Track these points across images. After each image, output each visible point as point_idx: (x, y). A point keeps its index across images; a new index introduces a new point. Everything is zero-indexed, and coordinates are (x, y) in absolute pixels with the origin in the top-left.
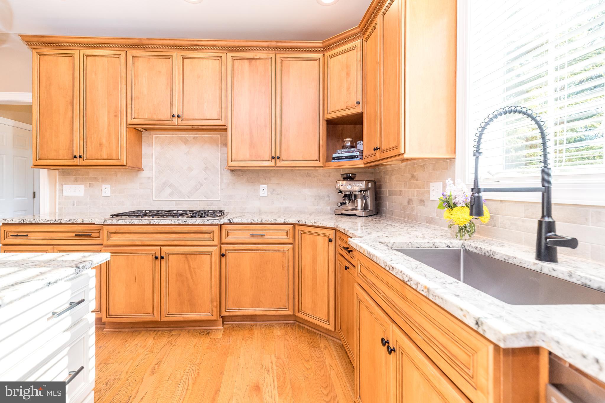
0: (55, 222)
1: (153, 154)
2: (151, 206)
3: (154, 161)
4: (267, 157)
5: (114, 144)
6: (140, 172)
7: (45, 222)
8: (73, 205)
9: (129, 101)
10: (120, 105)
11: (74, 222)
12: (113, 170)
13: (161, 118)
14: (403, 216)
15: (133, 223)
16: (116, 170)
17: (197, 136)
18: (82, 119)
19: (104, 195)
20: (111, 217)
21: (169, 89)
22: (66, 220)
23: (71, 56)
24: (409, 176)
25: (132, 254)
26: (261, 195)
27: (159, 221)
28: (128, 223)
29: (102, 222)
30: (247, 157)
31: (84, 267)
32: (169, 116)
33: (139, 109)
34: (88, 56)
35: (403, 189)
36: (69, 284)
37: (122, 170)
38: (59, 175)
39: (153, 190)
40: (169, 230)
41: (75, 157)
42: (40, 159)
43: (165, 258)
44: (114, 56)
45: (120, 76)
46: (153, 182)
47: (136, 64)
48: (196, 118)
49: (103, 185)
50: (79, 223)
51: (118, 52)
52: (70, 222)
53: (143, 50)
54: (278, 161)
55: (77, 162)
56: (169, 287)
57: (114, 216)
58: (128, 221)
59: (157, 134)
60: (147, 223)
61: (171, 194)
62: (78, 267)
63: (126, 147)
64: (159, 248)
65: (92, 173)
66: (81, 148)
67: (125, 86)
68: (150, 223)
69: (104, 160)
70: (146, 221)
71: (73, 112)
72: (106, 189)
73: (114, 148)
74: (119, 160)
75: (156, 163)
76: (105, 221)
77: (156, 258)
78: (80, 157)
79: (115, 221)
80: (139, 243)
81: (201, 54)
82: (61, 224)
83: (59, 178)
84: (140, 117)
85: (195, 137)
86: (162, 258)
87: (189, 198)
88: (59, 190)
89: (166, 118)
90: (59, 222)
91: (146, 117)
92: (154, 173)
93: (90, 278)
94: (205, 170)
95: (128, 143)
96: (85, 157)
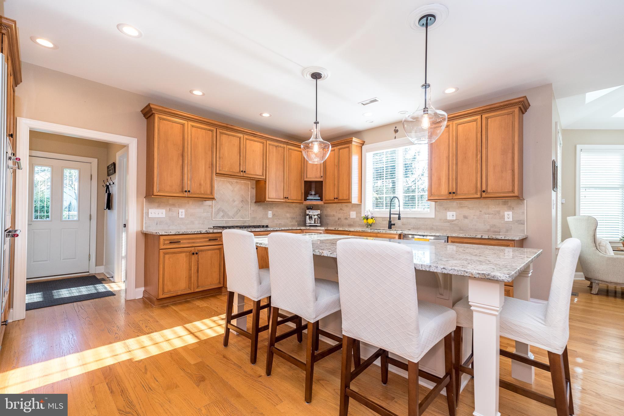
4: (282, 197)
5: (208, 184)
8: (157, 224)
10: (213, 161)
11: (208, 232)
12: (186, 199)
13: (235, 171)
14: (335, 225)
16: (188, 200)
17: (238, 181)
18: (189, 166)
19: (180, 217)
21: (239, 155)
23: (182, 124)
24: (339, 209)
26: (269, 217)
30: (274, 197)
33: (223, 165)
34: (193, 126)
35: (335, 214)
37: (193, 200)
38: (146, 202)
39: (212, 213)
41: (186, 191)
42: (159, 191)
44: (210, 130)
45: (213, 143)
46: (212, 208)
47: (222, 137)
48: (252, 173)
49: (179, 209)
51: (212, 129)
53: (226, 130)
54: (287, 199)
61: (223, 216)
65: (171, 200)
66: (188, 185)
67: (216, 149)
69: (203, 194)
71: (183, 161)
72: (182, 212)
74: (212, 195)
78: (189, 191)
81: (255, 139)
82: (201, 233)
83: (145, 206)
84: (223, 170)
85: (236, 182)
87: (233, 218)
88: (146, 213)
89: (237, 172)
91: (227, 170)
92: (213, 203)
94: (242, 202)
96: (191, 191)
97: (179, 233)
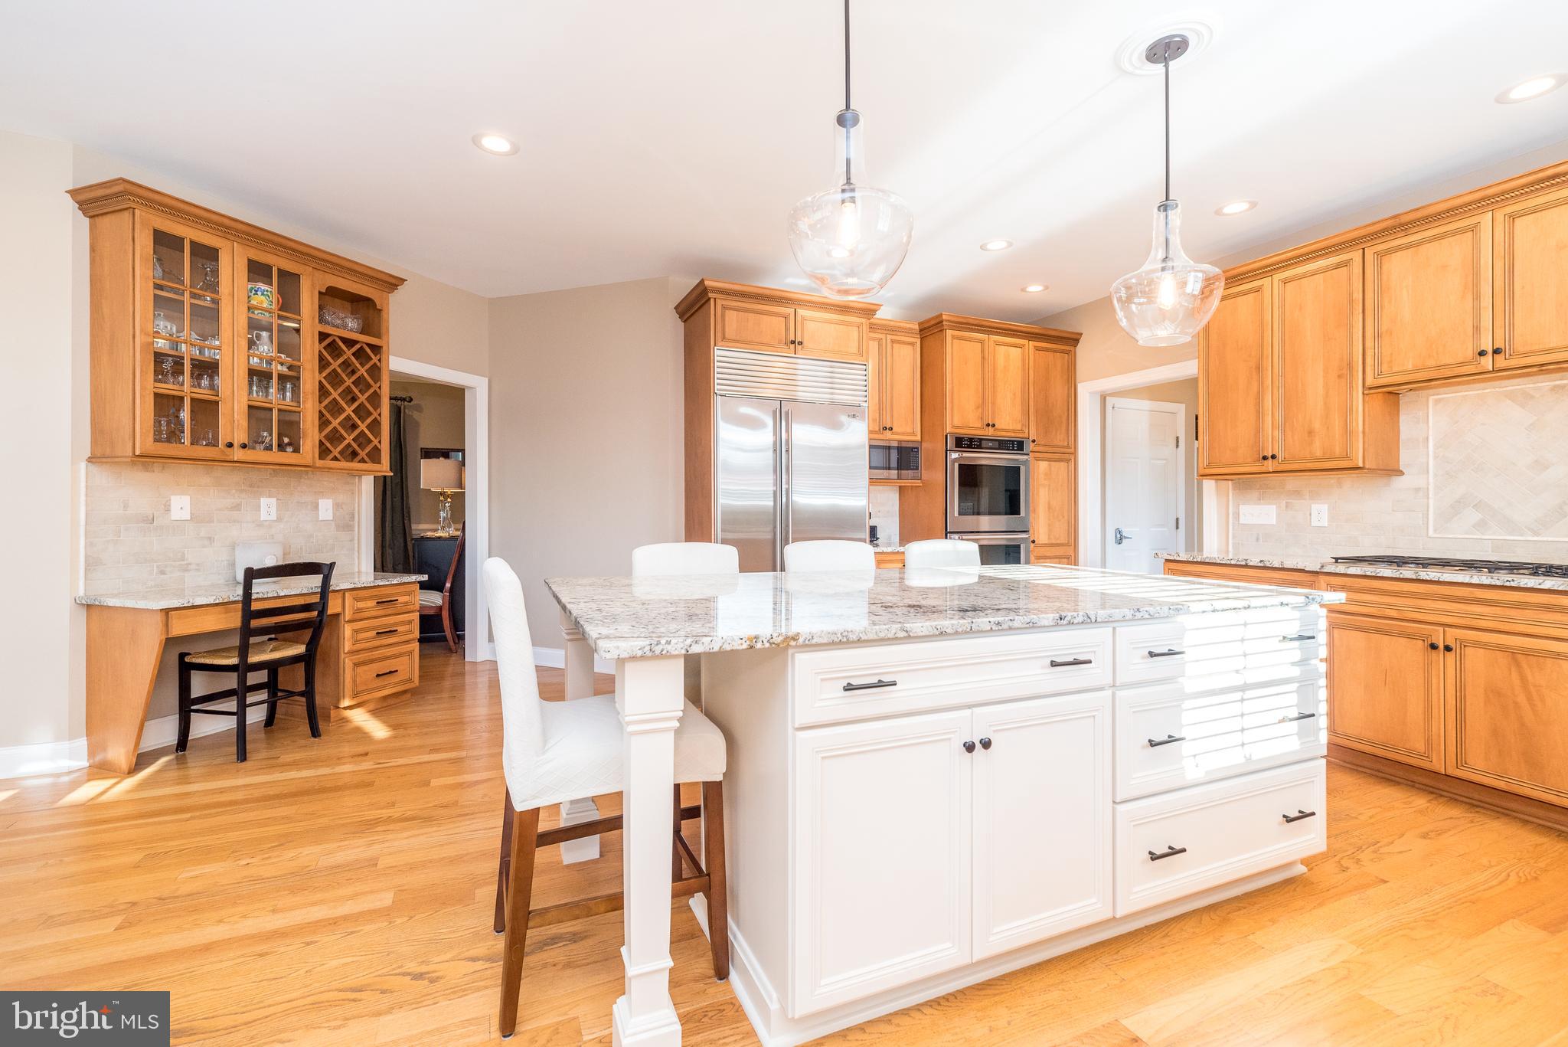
0: (1238, 563)
1: (1427, 438)
2: (1424, 549)
3: (1431, 453)
5: (1337, 428)
6: (1394, 478)
7: (1224, 562)
8: (1258, 540)
9: (1369, 343)
10: (1351, 354)
11: (1268, 564)
12: (1333, 476)
13: (1449, 363)
15: (1378, 575)
16: (1340, 476)
18: (1276, 391)
19: (1315, 523)
20: (1334, 560)
21: (1470, 297)
22: (1254, 561)
23: (1258, 290)
25: (1377, 631)
27: (1439, 575)
28: (1368, 574)
29: (1317, 568)
31: (1313, 599)
32: (1469, 352)
33: (1392, 354)
34: (1285, 282)
36: (1297, 614)
37: (1354, 475)
38: (1234, 489)
39: (1428, 515)
40: (1468, 596)
41: (1265, 458)
42: (1209, 465)
43: (1454, 649)
44: (1339, 266)
45: (1351, 301)
46: (1428, 498)
47: (1385, 267)
49: (1313, 506)
50: (1276, 568)
51: (1345, 258)
52: (1261, 565)
55: (1267, 467)
56: (1467, 713)
57: (1339, 561)
58: (1369, 570)
59: (1438, 394)
60: (1410, 577)
61: (1480, 525)
62: (1308, 598)
63: (1364, 432)
64: (1441, 629)
65: (1292, 482)
66: (1274, 442)
67: (1361, 315)
68: (1419, 578)
69: (1318, 459)
70: (1408, 572)
71: (1261, 383)
72: (1320, 513)
73: (1337, 436)
74: (1347, 457)
75: (1436, 457)
76: (1322, 567)
77: (1434, 647)
78: (1273, 457)
79: (1341, 568)
80: (1394, 614)
82: (1246, 566)
83: (1233, 497)
84: (1395, 369)
86: (1448, 649)
88: (1233, 514)
89: (1461, 360)
90: (1244, 563)
91: (1410, 367)
92: (1431, 480)
93: (1319, 617)
95: (1367, 423)
96: (1280, 456)
97: (1195, 560)
